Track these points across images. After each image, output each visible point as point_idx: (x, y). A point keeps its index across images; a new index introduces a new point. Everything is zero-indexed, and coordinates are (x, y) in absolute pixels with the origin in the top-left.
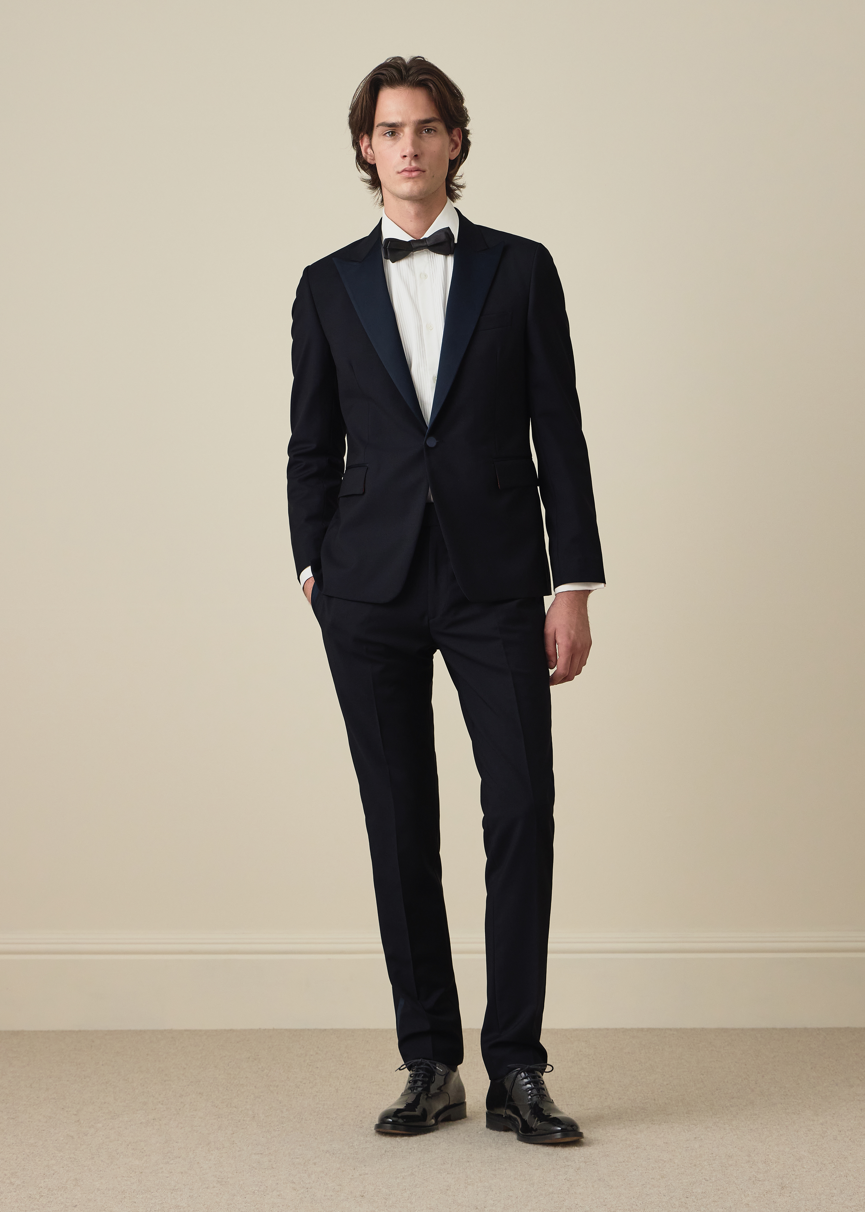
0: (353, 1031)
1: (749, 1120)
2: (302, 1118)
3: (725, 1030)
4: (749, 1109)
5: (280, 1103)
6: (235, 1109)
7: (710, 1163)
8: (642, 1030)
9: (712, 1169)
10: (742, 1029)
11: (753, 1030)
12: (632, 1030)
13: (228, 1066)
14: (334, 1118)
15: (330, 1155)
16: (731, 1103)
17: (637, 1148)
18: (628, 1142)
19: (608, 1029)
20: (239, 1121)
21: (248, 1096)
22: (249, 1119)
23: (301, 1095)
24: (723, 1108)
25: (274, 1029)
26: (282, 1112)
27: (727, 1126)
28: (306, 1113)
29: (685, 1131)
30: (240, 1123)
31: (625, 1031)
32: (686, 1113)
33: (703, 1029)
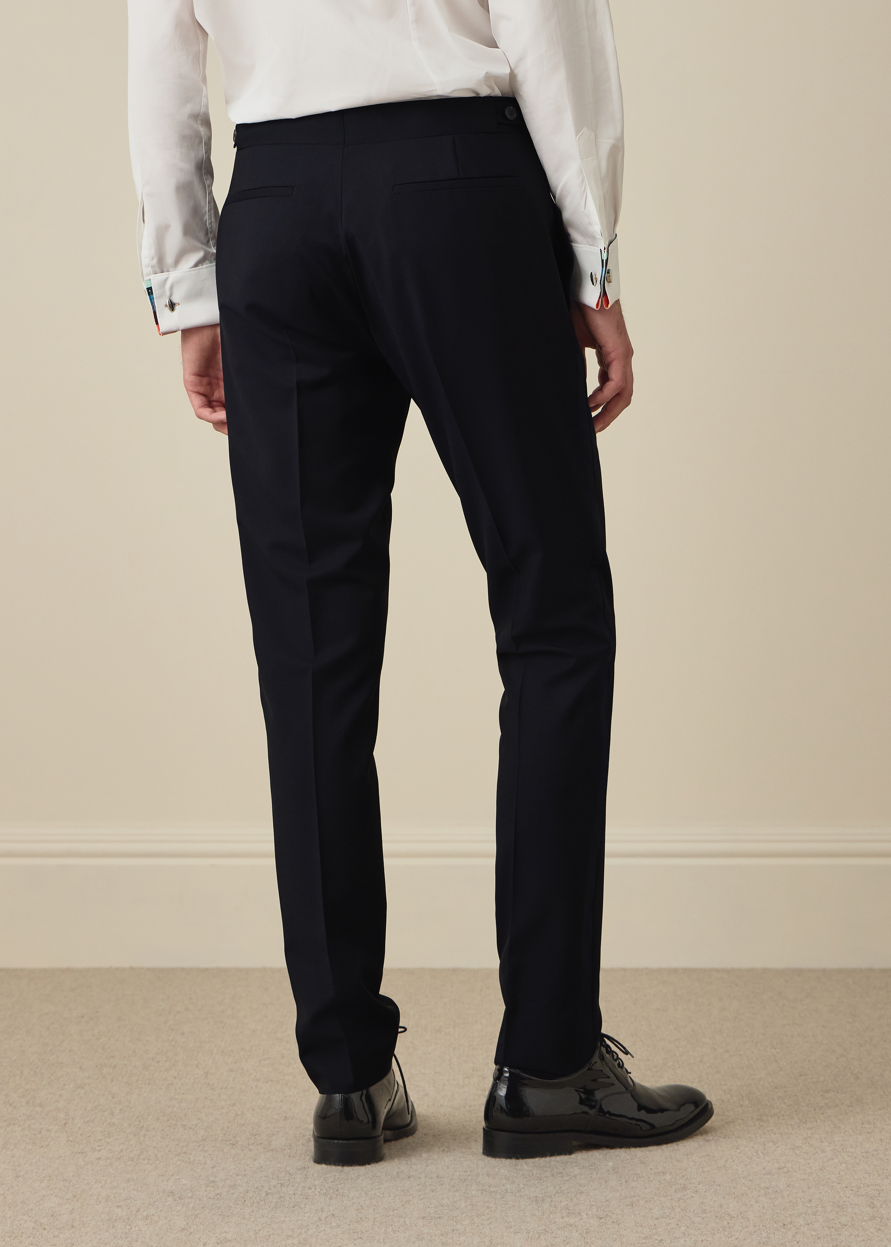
0: (248, 971)
1: (860, 1134)
2: (143, 1126)
3: (799, 972)
4: (857, 1113)
5: (113, 1098)
6: (38, 1109)
7: (809, 1222)
8: (675, 971)
9: (814, 1233)
10: (824, 971)
11: (840, 971)
12: (660, 971)
13: (48, 1030)
14: (193, 1126)
15: (175, 1200)
16: (827, 1101)
17: (684, 1188)
18: (668, 1177)
19: (624, 970)
20: (40, 1132)
21: (64, 1085)
22: (57, 1127)
23: (149, 1084)
24: (815, 1110)
25: (131, 968)
26: (112, 1114)
27: (826, 1144)
28: (150, 1117)
29: (758, 1154)
30: (39, 1136)
31: (650, 972)
32: (758, 1120)
33: (765, 970)
